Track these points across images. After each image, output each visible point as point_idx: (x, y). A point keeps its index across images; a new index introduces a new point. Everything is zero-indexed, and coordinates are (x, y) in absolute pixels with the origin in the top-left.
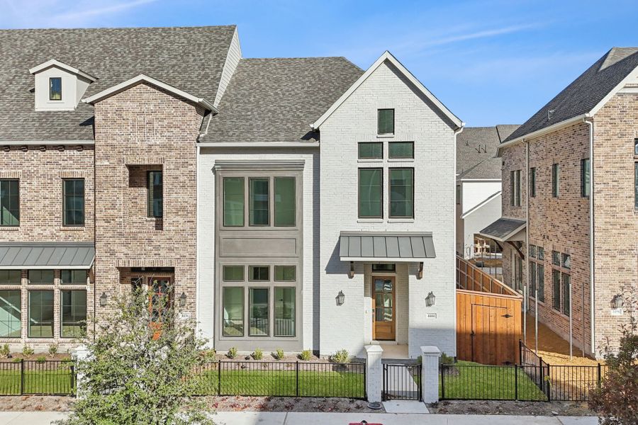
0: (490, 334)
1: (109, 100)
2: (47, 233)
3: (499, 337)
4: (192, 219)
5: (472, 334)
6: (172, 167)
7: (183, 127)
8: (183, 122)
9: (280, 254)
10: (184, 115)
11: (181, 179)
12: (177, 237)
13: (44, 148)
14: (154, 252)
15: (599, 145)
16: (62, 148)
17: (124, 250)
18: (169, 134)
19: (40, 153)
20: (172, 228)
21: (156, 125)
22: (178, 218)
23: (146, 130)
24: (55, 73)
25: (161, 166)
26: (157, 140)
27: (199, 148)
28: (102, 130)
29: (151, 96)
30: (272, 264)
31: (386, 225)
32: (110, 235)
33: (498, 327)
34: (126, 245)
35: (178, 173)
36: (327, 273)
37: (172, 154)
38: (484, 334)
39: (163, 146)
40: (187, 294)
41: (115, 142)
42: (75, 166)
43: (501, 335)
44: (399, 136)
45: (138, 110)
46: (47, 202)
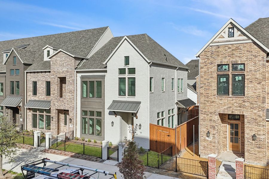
0: (163, 142)
1: (54, 57)
2: (42, 98)
3: (165, 144)
4: (73, 95)
5: (156, 142)
6: (68, 78)
7: (71, 65)
8: (71, 63)
9: (97, 107)
10: (71, 61)
11: (70, 82)
12: (69, 100)
13: (42, 72)
14: (64, 105)
15: (202, 68)
16: (45, 72)
17: (57, 104)
18: (68, 67)
19: (41, 74)
20: (69, 97)
21: (64, 64)
22: (70, 94)
23: (62, 66)
24: (48, 49)
25: (65, 77)
26: (65, 69)
27: (75, 72)
28: (52, 67)
29: (64, 55)
30: (95, 110)
31: (127, 98)
32: (54, 99)
33: (165, 139)
34: (57, 102)
35: (70, 79)
36: (109, 115)
37: (68, 73)
38: (160, 142)
39: (66, 71)
40: (72, 119)
41: (55, 70)
42: (48, 78)
43: (167, 143)
44: (130, 66)
45: (60, 60)
46: (42, 88)
